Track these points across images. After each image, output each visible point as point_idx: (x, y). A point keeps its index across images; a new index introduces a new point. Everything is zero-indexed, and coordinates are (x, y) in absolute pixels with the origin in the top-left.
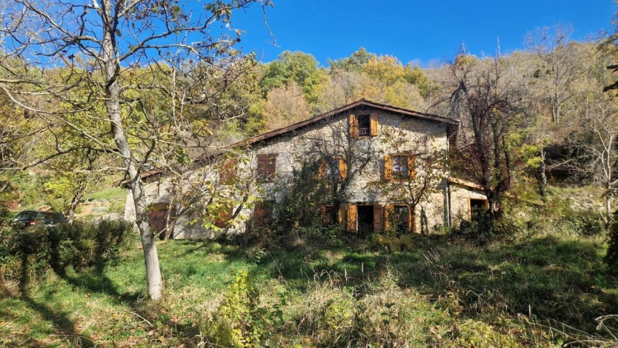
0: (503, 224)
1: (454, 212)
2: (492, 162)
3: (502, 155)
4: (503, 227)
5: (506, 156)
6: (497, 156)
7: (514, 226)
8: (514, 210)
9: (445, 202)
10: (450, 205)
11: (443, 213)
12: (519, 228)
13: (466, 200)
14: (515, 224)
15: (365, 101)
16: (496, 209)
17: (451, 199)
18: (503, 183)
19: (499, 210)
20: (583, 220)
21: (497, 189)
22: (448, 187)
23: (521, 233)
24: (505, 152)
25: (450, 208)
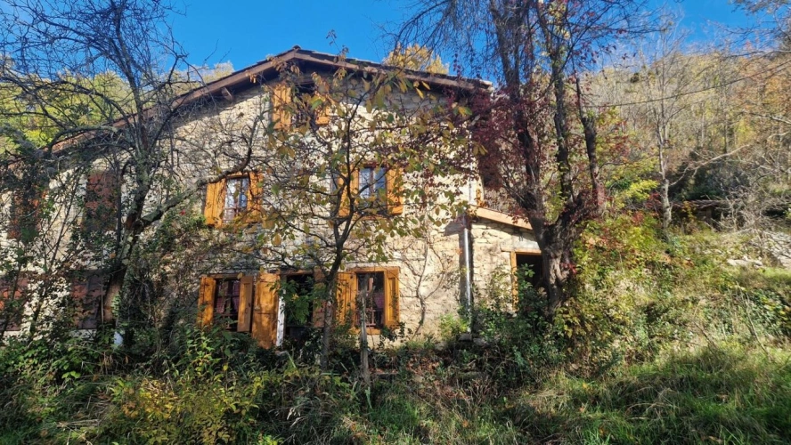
0: (581, 317)
1: (481, 282)
2: (551, 150)
3: (577, 129)
4: (582, 323)
5: (587, 130)
6: (562, 130)
7: (611, 319)
8: (611, 275)
9: (462, 262)
10: (472, 266)
11: (457, 286)
12: (624, 323)
13: (506, 255)
14: (613, 312)
15: (301, 52)
16: (563, 276)
17: (475, 255)
18: (579, 202)
19: (570, 277)
20: (781, 299)
21: (565, 217)
22: (470, 228)
23: (630, 338)
24: (584, 121)
25: (472, 274)
